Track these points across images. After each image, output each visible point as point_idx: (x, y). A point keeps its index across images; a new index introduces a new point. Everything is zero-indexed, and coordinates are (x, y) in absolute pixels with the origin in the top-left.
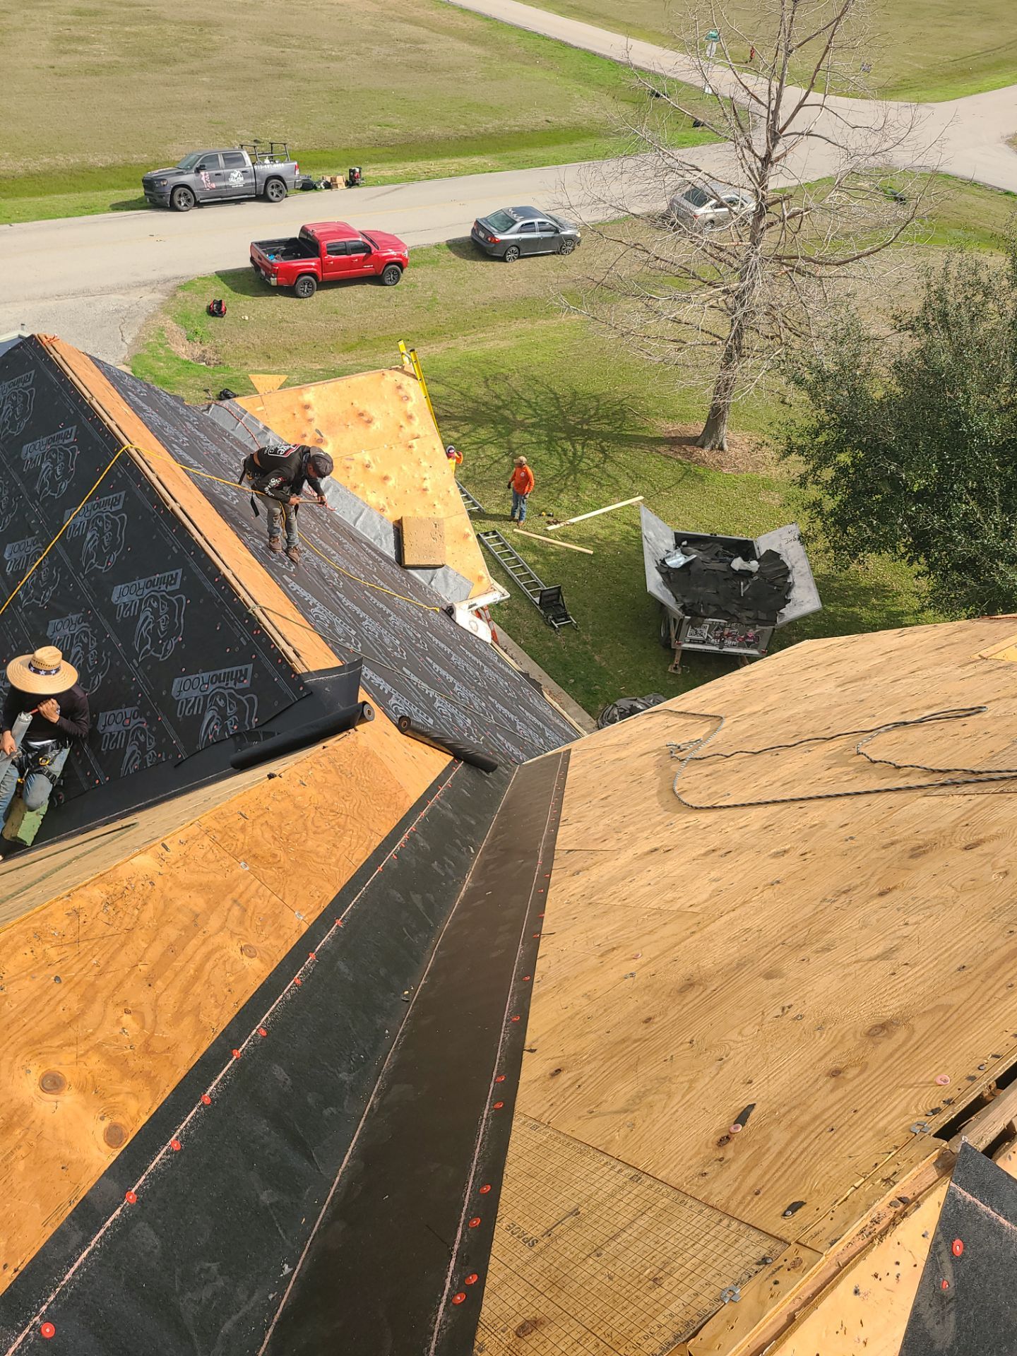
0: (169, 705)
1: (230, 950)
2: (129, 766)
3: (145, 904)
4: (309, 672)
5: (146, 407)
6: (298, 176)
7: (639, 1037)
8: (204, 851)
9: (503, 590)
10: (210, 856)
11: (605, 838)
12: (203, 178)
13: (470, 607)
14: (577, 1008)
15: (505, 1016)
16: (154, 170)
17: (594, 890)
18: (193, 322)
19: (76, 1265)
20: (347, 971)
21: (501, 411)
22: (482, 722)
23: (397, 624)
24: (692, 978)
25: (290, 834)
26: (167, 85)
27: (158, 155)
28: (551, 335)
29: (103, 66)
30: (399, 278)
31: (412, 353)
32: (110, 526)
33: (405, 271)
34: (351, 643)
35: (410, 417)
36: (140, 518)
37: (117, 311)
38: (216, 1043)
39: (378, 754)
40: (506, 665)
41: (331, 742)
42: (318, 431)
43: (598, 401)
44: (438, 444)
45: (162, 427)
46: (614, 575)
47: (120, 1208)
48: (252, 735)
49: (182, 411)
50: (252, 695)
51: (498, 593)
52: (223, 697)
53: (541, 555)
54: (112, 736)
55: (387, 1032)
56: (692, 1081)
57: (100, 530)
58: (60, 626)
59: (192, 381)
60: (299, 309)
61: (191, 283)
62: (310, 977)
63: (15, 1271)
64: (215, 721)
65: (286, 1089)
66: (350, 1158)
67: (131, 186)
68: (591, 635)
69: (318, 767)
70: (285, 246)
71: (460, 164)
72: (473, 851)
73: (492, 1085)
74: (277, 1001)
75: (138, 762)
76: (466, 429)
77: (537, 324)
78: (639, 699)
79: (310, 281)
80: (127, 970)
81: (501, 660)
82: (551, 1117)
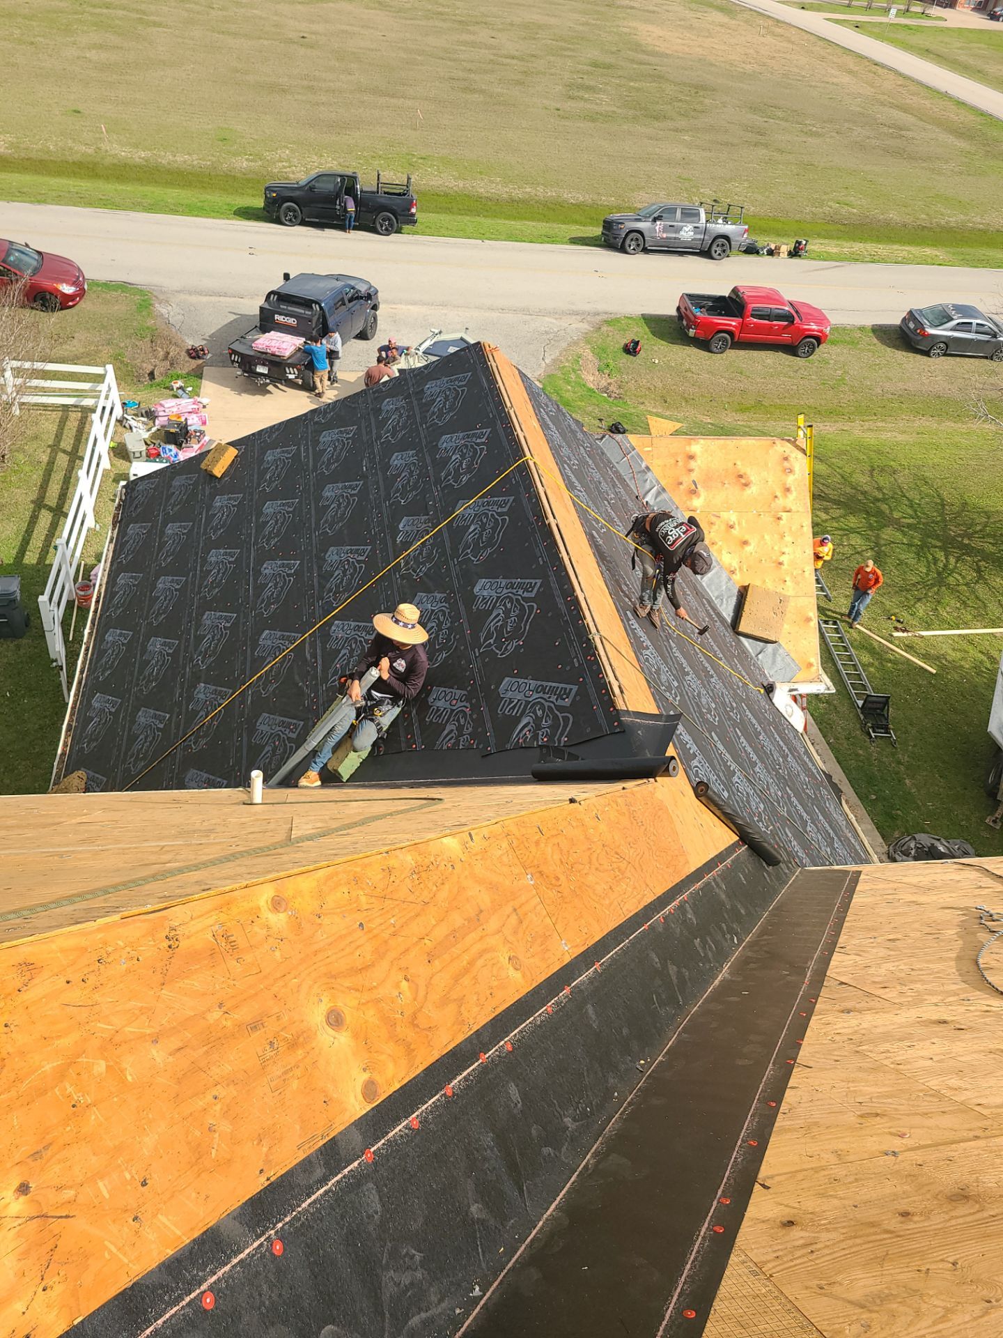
0: (494, 699)
1: (500, 955)
2: (444, 742)
3: (443, 884)
4: (628, 711)
5: (551, 426)
6: (746, 239)
7: (892, 1229)
8: (500, 852)
9: (830, 684)
10: (505, 859)
11: (886, 985)
12: (657, 228)
13: (791, 690)
14: (823, 1163)
15: (742, 1134)
16: (616, 213)
17: (864, 1038)
18: (608, 355)
19: (313, 1197)
20: (594, 1017)
21: (879, 504)
22: (774, 812)
23: (717, 687)
24: (968, 1190)
25: (575, 863)
26: (651, 138)
27: (624, 200)
28: (957, 439)
29: (601, 114)
30: (813, 352)
31: (809, 429)
32: (492, 525)
33: (821, 346)
34: (671, 694)
35: (788, 490)
36: (520, 524)
37: (547, 333)
38: (468, 1040)
39: (670, 811)
40: (811, 760)
41: (630, 784)
42: (694, 482)
43: (989, 518)
44: (807, 522)
45: (560, 446)
46: (952, 702)
47: (358, 1162)
48: (558, 752)
49: (580, 435)
50: (568, 715)
51: (823, 686)
52: (542, 708)
53: (877, 659)
54: (438, 710)
55: (616, 1094)
56: (948, 1310)
57: (483, 527)
58: (425, 600)
59: (590, 409)
60: (708, 362)
61: (617, 320)
62: (561, 1008)
63: (268, 1179)
64: (529, 727)
65: (515, 1111)
66: (556, 1208)
67: (591, 224)
68: (908, 757)
69: (615, 806)
70: (713, 302)
71: (909, 252)
72: (736, 941)
73: (715, 1203)
74: (528, 1022)
75: (452, 741)
76: (837, 513)
77: (943, 424)
78: (943, 840)
79: (726, 339)
80: (415, 939)
81: (807, 753)
82: (774, 1270)
